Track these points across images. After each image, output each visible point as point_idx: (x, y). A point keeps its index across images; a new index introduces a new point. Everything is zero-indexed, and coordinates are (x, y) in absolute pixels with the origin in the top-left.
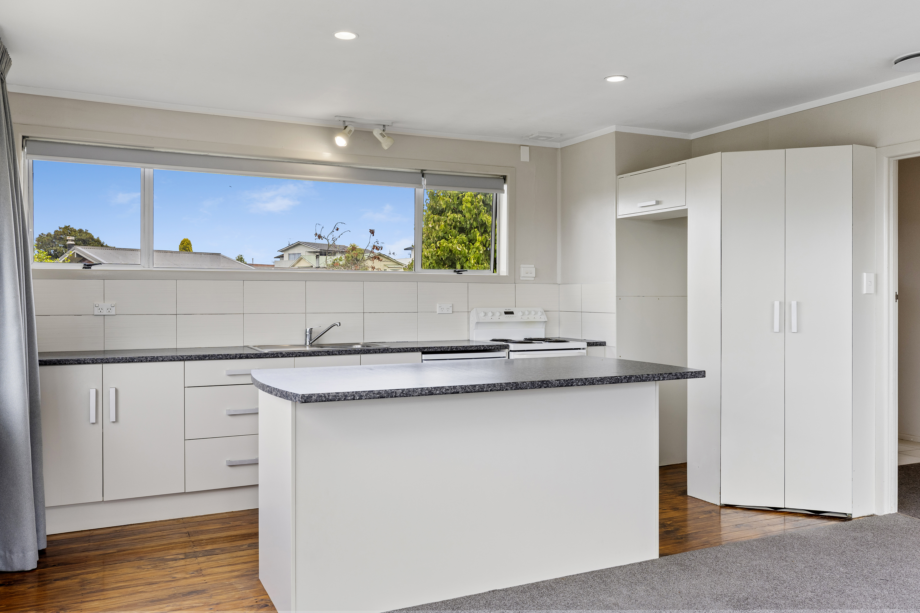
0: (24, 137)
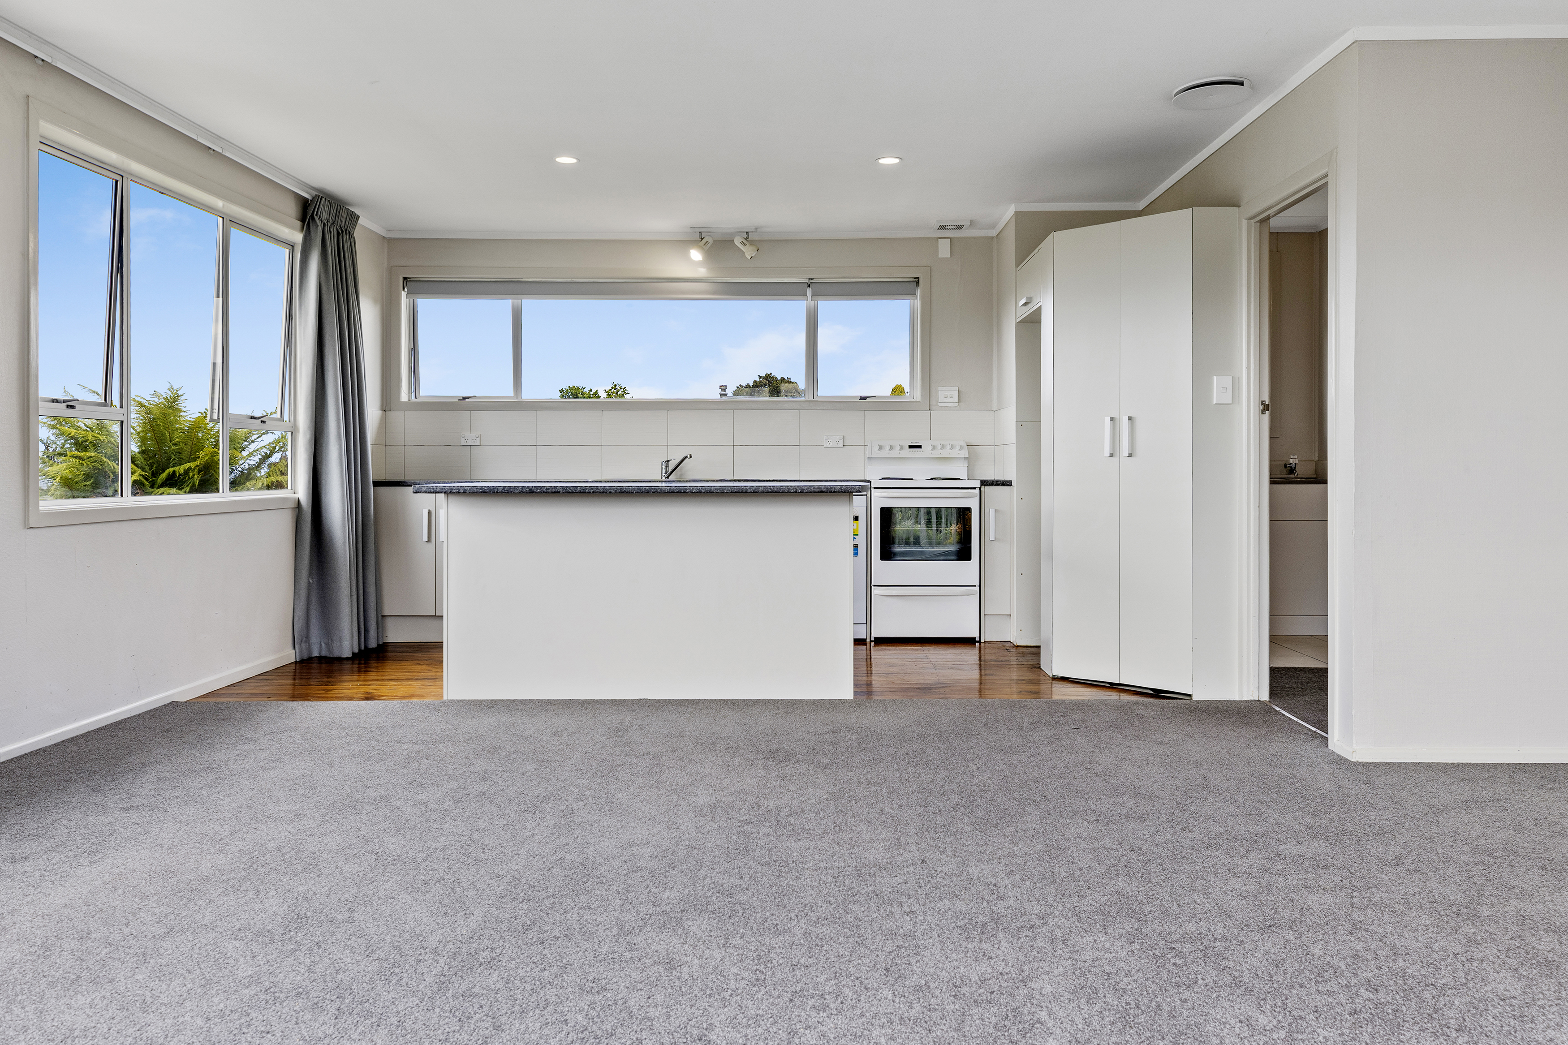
0: (405, 279)
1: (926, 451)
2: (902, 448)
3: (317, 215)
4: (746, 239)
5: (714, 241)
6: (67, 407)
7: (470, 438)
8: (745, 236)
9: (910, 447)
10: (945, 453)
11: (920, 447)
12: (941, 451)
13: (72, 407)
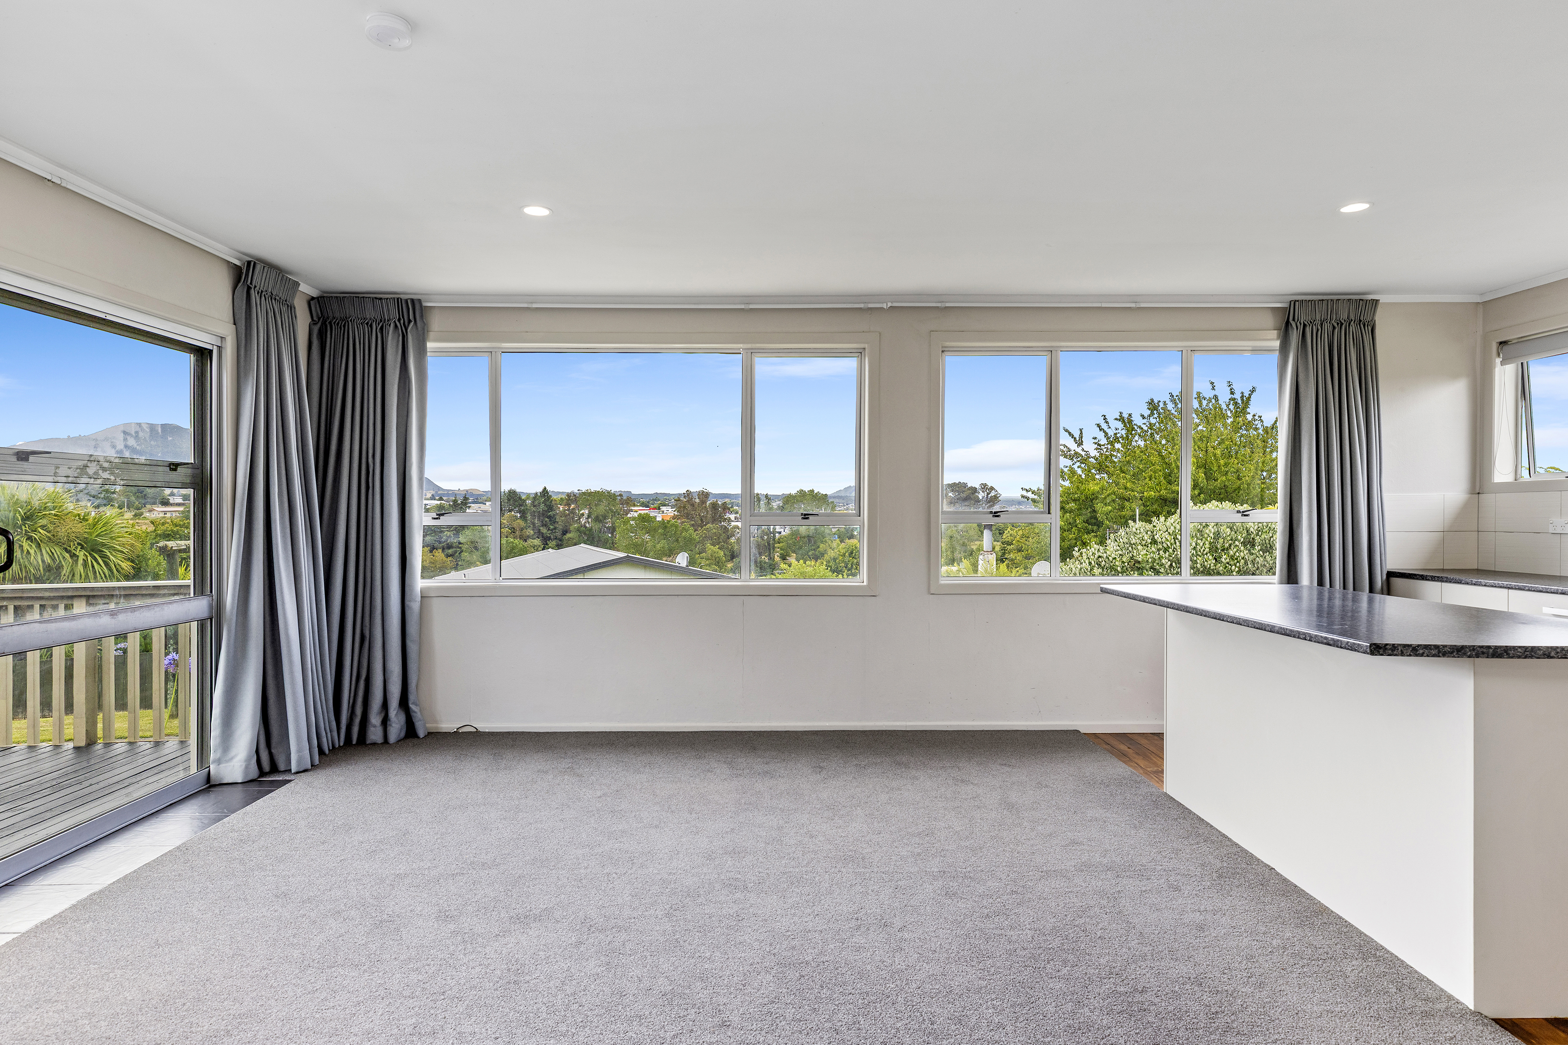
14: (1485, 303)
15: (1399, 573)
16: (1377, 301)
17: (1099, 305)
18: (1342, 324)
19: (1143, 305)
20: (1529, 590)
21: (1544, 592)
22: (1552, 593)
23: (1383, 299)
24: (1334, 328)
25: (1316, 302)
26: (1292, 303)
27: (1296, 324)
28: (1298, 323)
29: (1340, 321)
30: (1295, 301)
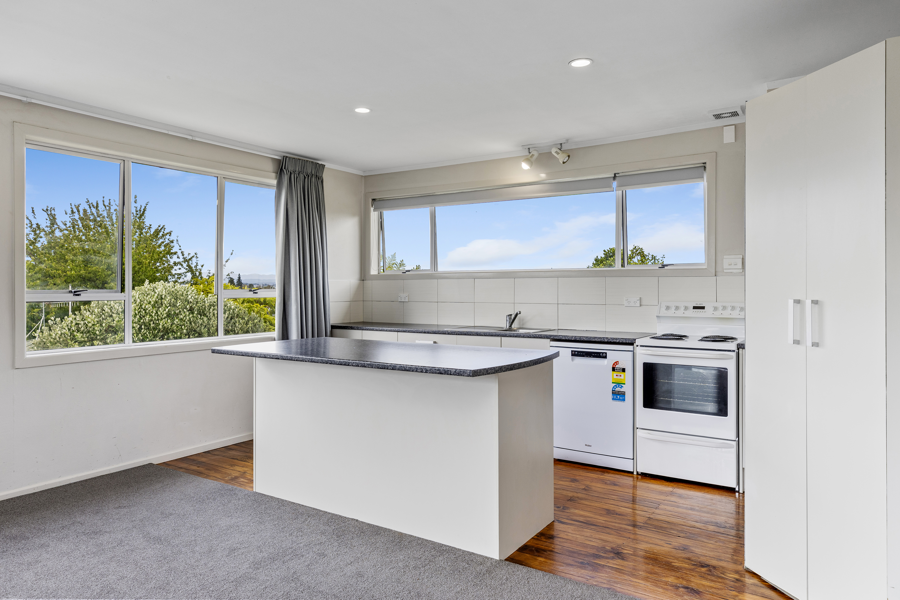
1: (708, 312)
2: (686, 308)
3: (285, 168)
4: (560, 149)
5: (540, 154)
6: (74, 295)
7: (403, 297)
8: (559, 147)
9: (695, 308)
10: (726, 314)
11: (703, 308)
12: (722, 312)
13: (78, 295)
14: (365, 177)
15: (338, 326)
16: (325, 165)
17: (166, 132)
18: (309, 176)
19: (197, 139)
20: (408, 332)
21: (416, 333)
22: (419, 333)
23: (327, 165)
24: (305, 177)
25: (297, 160)
26: (285, 157)
27: (286, 171)
28: (287, 171)
29: (308, 174)
30: (286, 157)
